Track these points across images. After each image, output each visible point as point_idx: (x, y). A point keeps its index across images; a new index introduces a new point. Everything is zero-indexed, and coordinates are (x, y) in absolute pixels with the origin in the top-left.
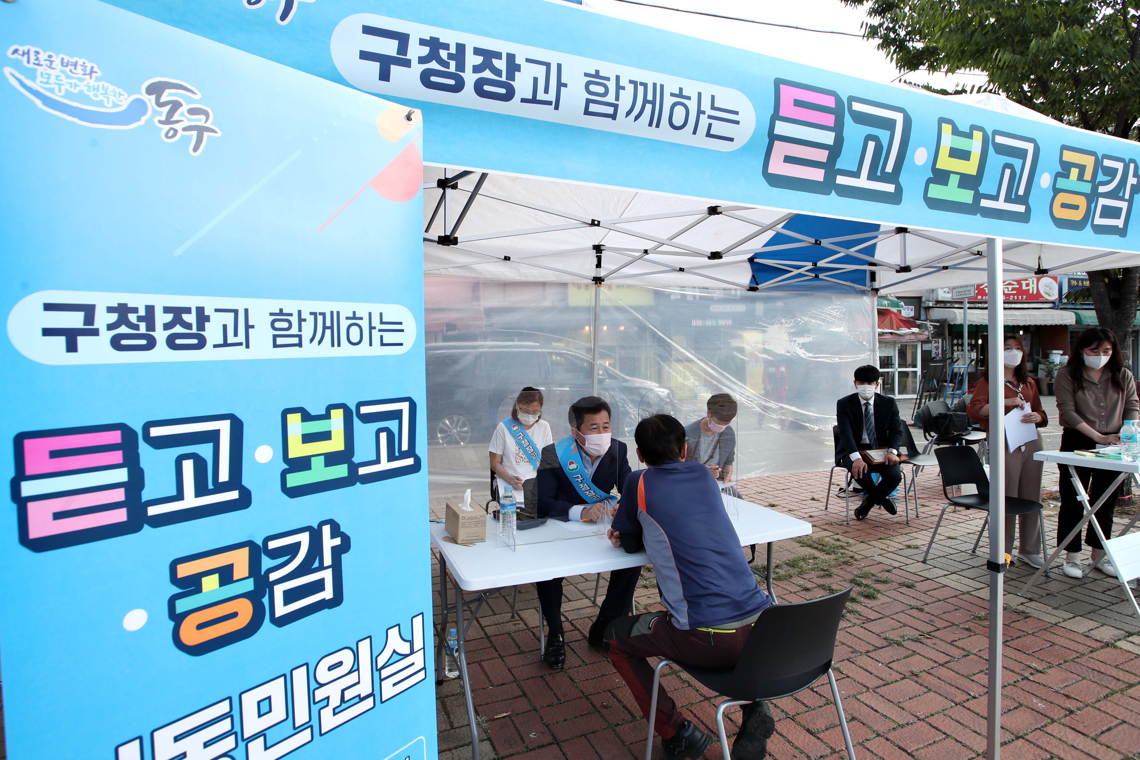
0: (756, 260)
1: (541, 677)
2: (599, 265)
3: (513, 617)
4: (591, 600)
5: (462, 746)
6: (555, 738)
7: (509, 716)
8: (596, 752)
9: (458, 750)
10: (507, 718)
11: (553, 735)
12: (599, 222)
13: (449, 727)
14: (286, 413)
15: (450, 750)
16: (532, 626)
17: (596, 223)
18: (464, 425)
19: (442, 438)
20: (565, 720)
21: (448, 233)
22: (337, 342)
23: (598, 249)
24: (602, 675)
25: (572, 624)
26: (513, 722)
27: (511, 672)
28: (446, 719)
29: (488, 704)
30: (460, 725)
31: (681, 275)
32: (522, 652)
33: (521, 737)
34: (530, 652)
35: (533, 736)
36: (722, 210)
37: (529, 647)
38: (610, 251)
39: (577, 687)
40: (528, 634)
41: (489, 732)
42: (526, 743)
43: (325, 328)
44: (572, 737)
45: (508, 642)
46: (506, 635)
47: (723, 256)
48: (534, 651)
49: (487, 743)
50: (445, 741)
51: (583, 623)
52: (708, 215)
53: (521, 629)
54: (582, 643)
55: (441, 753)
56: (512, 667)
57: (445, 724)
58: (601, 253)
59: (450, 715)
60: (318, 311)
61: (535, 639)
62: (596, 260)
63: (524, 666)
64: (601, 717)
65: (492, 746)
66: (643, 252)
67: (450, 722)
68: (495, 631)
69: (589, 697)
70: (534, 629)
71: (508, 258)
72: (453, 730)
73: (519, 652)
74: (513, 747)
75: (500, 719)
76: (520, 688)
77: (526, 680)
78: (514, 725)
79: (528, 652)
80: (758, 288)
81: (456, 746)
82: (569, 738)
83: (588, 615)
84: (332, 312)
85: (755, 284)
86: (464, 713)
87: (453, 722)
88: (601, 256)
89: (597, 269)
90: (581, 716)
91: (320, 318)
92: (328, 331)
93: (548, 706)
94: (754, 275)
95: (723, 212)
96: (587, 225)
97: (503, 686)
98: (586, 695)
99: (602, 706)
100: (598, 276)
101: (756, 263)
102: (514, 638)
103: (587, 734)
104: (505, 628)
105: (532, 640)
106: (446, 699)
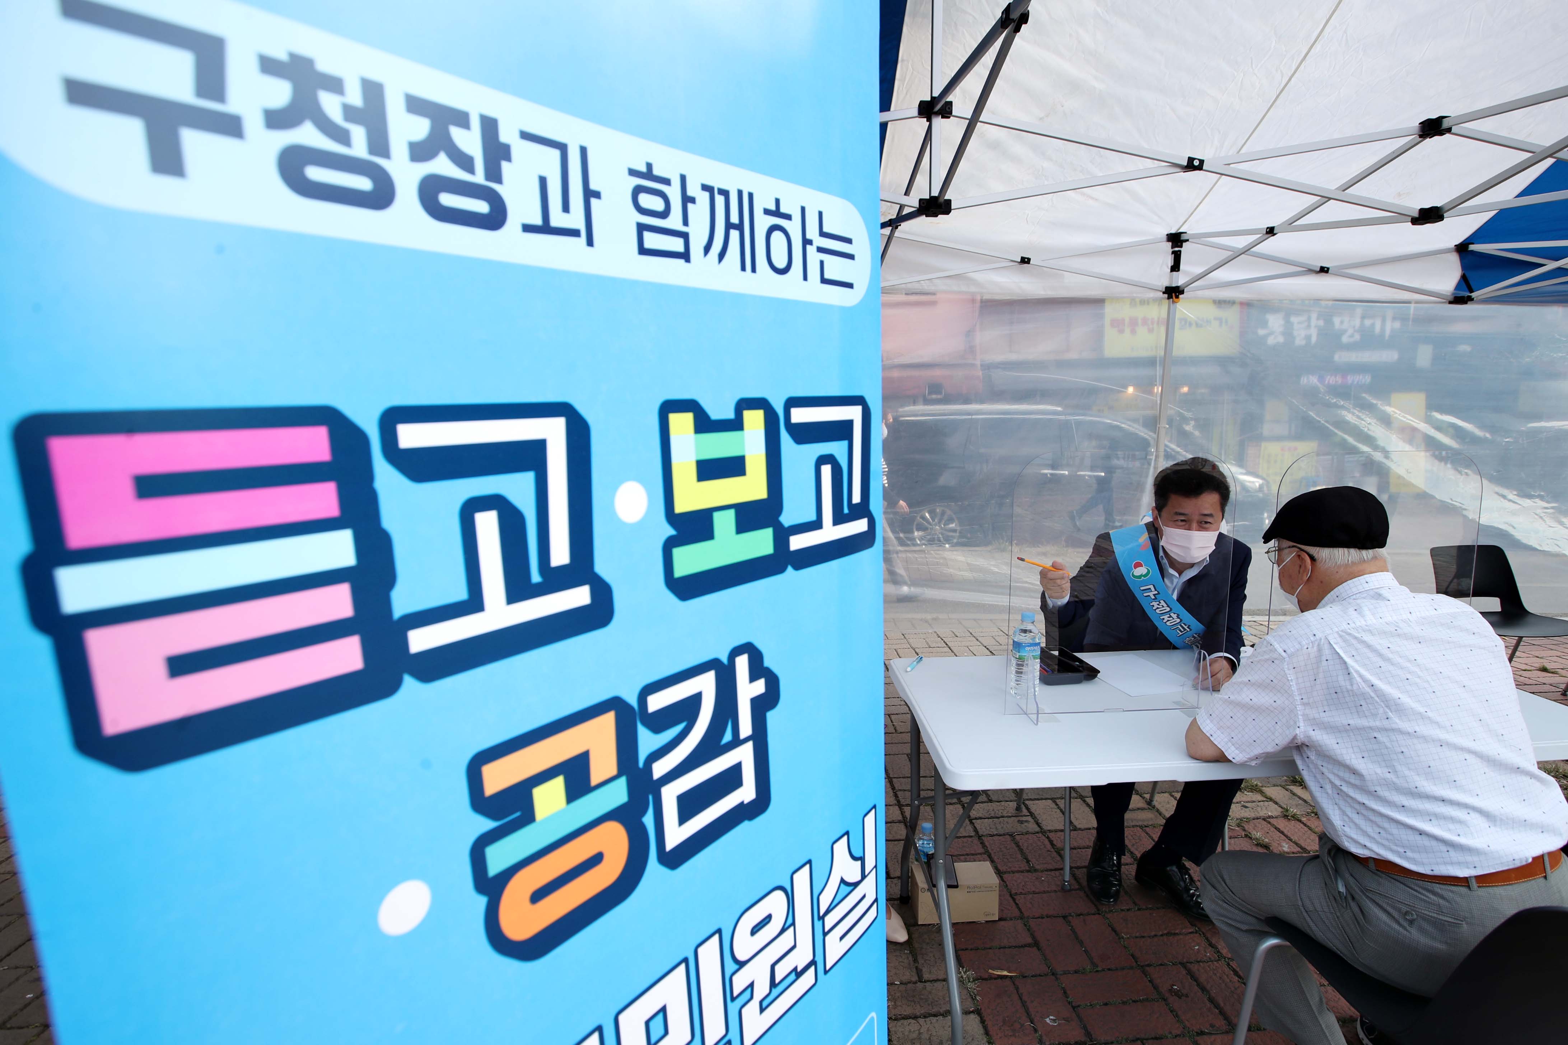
0: (1472, 247)
1: (1064, 917)
2: (1176, 267)
3: (1018, 809)
4: (1144, 798)
5: (935, 1015)
6: (1088, 1034)
7: (1011, 977)
9: (927, 1019)
10: (1008, 982)
11: (1085, 1028)
12: (1202, 162)
13: (915, 978)
14: (669, 407)
15: (915, 1017)
16: (1049, 828)
17: (1196, 163)
18: (951, 520)
19: (921, 539)
20: (1106, 1004)
21: (935, 193)
22: (748, 263)
23: (1176, 239)
24: (1169, 934)
26: (1017, 989)
27: (1014, 900)
28: (912, 962)
29: (977, 949)
30: (934, 977)
31: (1323, 279)
32: (1032, 870)
33: (1031, 1021)
34: (1046, 871)
35: (1051, 1022)
36: (1450, 125)
37: (1043, 863)
38: (1195, 243)
39: (1125, 947)
40: (1042, 840)
41: (978, 998)
42: (1040, 1033)
43: (729, 226)
44: (1120, 1038)
45: (1009, 849)
46: (1008, 837)
47: (1444, 216)
48: (1051, 870)
49: (974, 1019)
50: (908, 1000)
51: (1132, 836)
52: (1420, 137)
53: (1030, 830)
54: (1131, 870)
55: (902, 1021)
56: (1016, 893)
57: (910, 970)
58: (1181, 247)
59: (917, 957)
60: (717, 185)
61: (1052, 850)
62: (1172, 258)
63: (1036, 894)
64: (1171, 1011)
65: (982, 1025)
66: (1264, 234)
67: (917, 968)
68: (991, 828)
69: (1147, 968)
70: (1051, 834)
71: (1026, 260)
72: (921, 983)
73: (1028, 869)
74: (1017, 1034)
75: (995, 979)
76: (1028, 930)
77: (1039, 918)
78: (1019, 996)
79: (1042, 871)
80: (1473, 297)
81: (925, 1012)
82: (1114, 1039)
83: (1140, 823)
84: (740, 193)
85: (1465, 291)
86: (939, 958)
87: (921, 970)
88: (1180, 251)
89: (1172, 273)
90: (1134, 1001)
91: (720, 200)
92: (734, 234)
93: (1076, 972)
94: (1466, 274)
95: (1451, 131)
96: (1178, 170)
97: (1002, 923)
98: (1141, 964)
99: (1171, 990)
100: (1174, 286)
101: (1472, 251)
102: (1021, 844)
103: (1147, 1039)
104: (1006, 827)
105: (1048, 851)
106: (912, 929)
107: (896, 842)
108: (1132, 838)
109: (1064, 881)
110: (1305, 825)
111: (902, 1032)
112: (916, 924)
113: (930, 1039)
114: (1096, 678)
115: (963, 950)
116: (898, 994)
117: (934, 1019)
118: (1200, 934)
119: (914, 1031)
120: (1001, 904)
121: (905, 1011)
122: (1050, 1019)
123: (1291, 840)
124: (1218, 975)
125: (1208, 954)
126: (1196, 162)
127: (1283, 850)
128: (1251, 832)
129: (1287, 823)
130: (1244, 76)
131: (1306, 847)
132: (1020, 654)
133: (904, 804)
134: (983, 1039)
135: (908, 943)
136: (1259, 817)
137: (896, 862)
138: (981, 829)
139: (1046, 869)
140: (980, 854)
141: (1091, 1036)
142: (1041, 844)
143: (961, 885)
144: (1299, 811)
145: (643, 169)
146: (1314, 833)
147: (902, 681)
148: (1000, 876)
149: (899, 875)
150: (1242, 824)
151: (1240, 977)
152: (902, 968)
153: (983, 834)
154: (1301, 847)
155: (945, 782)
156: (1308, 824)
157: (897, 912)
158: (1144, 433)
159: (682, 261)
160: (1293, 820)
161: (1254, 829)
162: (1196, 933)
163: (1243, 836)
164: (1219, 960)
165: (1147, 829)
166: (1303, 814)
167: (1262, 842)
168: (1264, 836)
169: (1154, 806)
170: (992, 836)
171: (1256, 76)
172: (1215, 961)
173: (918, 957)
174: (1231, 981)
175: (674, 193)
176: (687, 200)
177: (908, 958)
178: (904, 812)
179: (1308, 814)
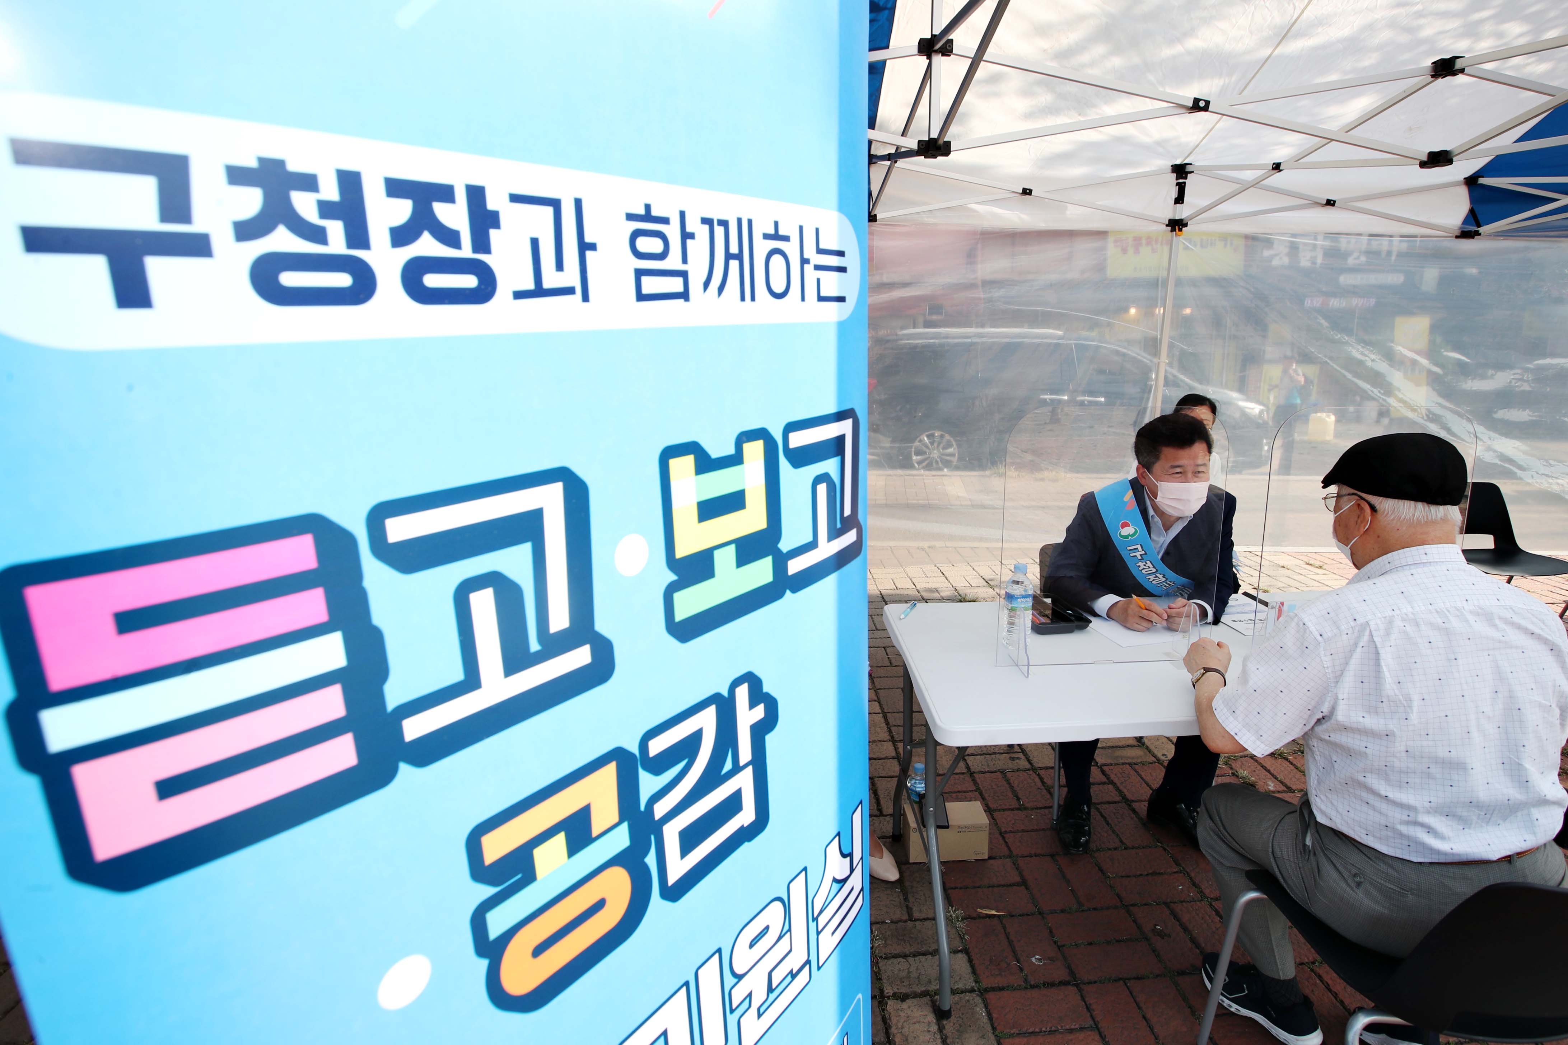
0: (1482, 181)
1: (1052, 857)
2: (1180, 200)
5: (924, 954)
6: (1072, 973)
7: (999, 916)
8: (1144, 1017)
9: (916, 958)
10: (995, 921)
11: (1069, 968)
12: (1207, 103)
13: (905, 917)
14: (669, 453)
15: (905, 956)
18: (949, 445)
19: (919, 463)
20: (1090, 944)
21: (934, 135)
23: (1181, 171)
24: (1154, 874)
25: (1103, 772)
26: (1004, 928)
27: (1004, 838)
28: (903, 901)
29: (966, 888)
30: (923, 916)
31: (1329, 212)
32: (1022, 808)
33: (1017, 959)
34: (1036, 809)
35: (1036, 961)
36: (1463, 66)
37: (1033, 801)
38: (1201, 175)
39: (1110, 886)
40: (1032, 778)
41: (966, 937)
42: (1026, 972)
43: (729, 256)
44: (1103, 978)
45: (1000, 786)
46: (999, 773)
47: (1453, 160)
48: (1041, 808)
49: (962, 958)
50: (898, 939)
51: (1121, 774)
52: (1432, 77)
53: (1022, 767)
54: (1119, 808)
55: (892, 959)
56: (1006, 831)
57: (900, 909)
58: (1186, 178)
59: (907, 895)
60: (716, 217)
61: (1043, 787)
62: (1176, 189)
63: (1025, 832)
64: (1154, 951)
65: (970, 964)
66: (1270, 170)
67: (907, 907)
68: (982, 765)
69: (1132, 908)
70: (1041, 771)
71: (1028, 191)
72: (912, 922)
73: (1018, 806)
74: (1003, 973)
75: (983, 918)
76: (1017, 869)
77: (1027, 856)
78: (1006, 935)
79: (1032, 809)
80: (1480, 232)
81: (915, 951)
82: (1097, 979)
83: (1130, 761)
84: (739, 221)
85: (1473, 226)
86: (929, 897)
87: (912, 909)
88: (1185, 183)
89: (1176, 205)
90: (1117, 941)
91: (719, 231)
92: (734, 264)
93: (1062, 911)
94: (1474, 208)
95: (1464, 71)
96: (1183, 111)
97: (991, 862)
98: (1126, 904)
99: (1154, 930)
100: (1177, 218)
101: (1481, 184)
102: (1011, 781)
103: (1129, 979)
104: (998, 763)
105: (1039, 788)
106: (904, 867)
107: (889, 779)
108: (1121, 776)
109: (1053, 819)
110: (1291, 763)
111: (892, 970)
112: (907, 862)
113: (918, 977)
114: (1088, 627)
115: (952, 888)
116: (889, 933)
117: (923, 958)
118: (1184, 874)
119: (903, 970)
120: (990, 842)
121: (895, 950)
122: (1035, 958)
123: (1276, 778)
124: (1200, 915)
125: (1192, 894)
126: (1202, 103)
127: (1269, 789)
128: (1238, 771)
129: (1273, 761)
130: (1255, 8)
131: (1291, 786)
132: (1012, 605)
133: (898, 739)
134: (970, 978)
135: (900, 881)
136: (1246, 755)
137: (889, 800)
138: (973, 766)
139: (1035, 807)
140: (972, 791)
141: (1075, 975)
142: (1032, 782)
143: (951, 826)
144: (1286, 750)
145: (642, 212)
146: (1300, 771)
147: (895, 628)
148: (991, 814)
149: (892, 813)
150: (1230, 762)
151: (1221, 917)
152: (893, 906)
153: (975, 771)
154: (1286, 786)
155: (936, 739)
156: (1295, 762)
157: (888, 850)
158: (1145, 357)
159: (682, 301)
160: (1279, 759)
161: (1241, 767)
162: (1181, 873)
163: (1230, 775)
164: (1202, 900)
165: (1136, 767)
166: (1290, 753)
167: (1248, 781)
168: (1251, 774)
169: (1144, 743)
170: (983, 773)
171: (1268, 8)
172: (1198, 901)
173: (909, 896)
174: (1212, 921)
175: (673, 232)
176: (686, 236)
177: (899, 896)
178: (898, 748)
179: (1295, 752)
